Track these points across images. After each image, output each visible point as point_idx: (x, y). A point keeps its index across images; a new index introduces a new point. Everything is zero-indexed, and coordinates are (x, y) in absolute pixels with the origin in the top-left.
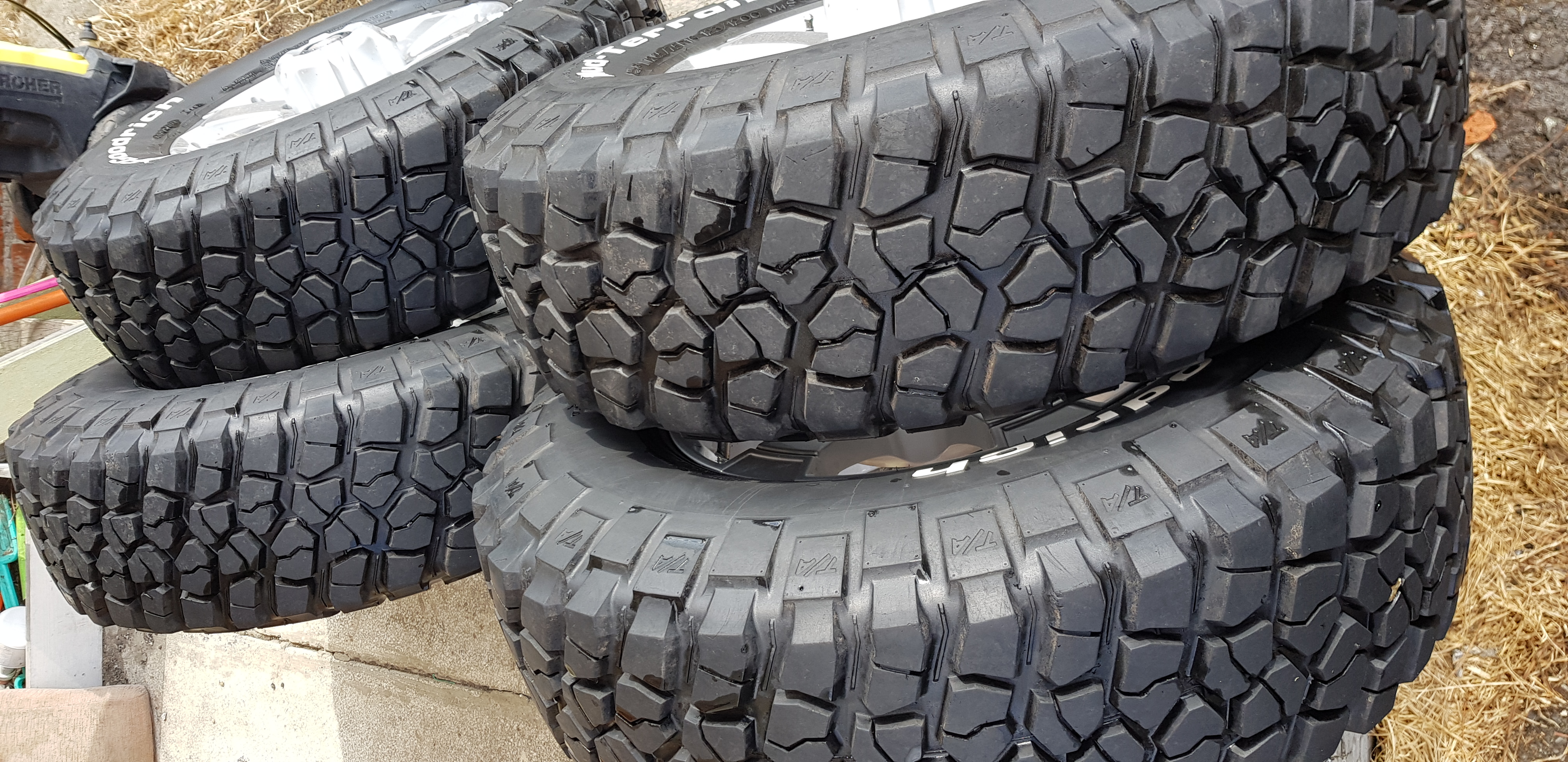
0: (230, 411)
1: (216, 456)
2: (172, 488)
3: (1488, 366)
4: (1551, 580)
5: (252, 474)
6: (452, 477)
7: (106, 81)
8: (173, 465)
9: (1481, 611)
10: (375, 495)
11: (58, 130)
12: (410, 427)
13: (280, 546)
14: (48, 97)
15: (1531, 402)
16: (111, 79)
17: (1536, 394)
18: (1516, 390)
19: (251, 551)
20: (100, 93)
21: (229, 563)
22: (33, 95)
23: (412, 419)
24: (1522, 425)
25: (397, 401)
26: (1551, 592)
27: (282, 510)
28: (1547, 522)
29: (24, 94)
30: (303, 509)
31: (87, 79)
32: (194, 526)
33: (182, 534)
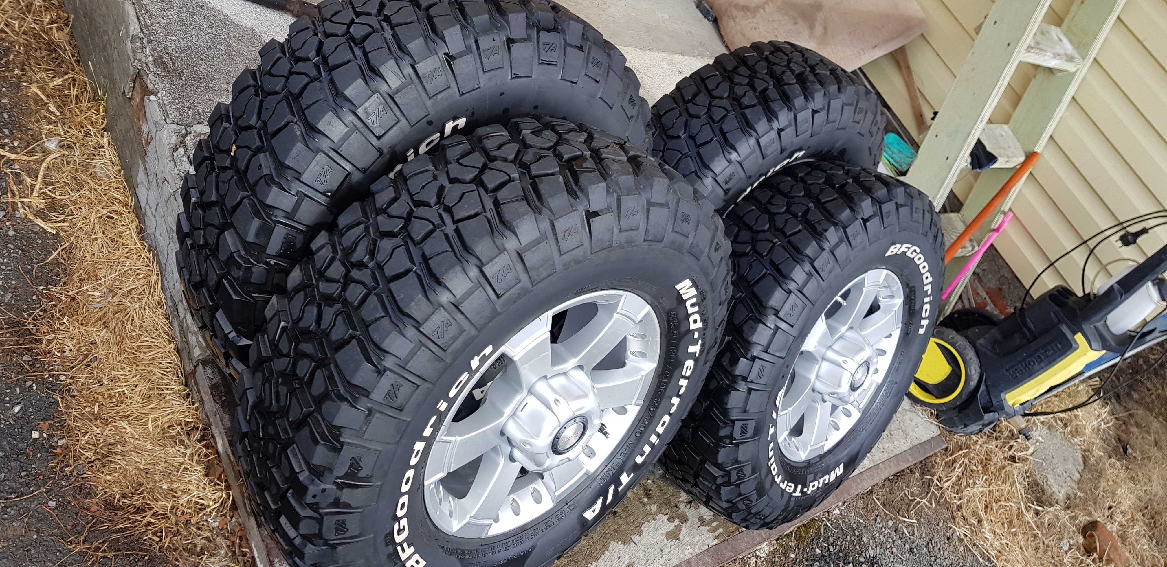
0: (782, 130)
1: (775, 106)
2: (785, 87)
3: (145, 451)
4: (71, 350)
5: (754, 106)
6: (668, 149)
7: (993, 399)
8: (791, 95)
9: (104, 323)
10: (696, 125)
11: (996, 354)
12: (698, 160)
13: (726, 85)
14: (1013, 366)
15: (112, 441)
16: (992, 402)
17: (110, 447)
18: (124, 443)
19: (737, 79)
20: (991, 389)
21: (743, 70)
22: (1020, 362)
23: (700, 164)
24: (113, 426)
25: (711, 166)
26: (69, 344)
27: (734, 99)
28: (82, 380)
29: (1025, 359)
30: (725, 103)
31: (1002, 392)
32: (767, 78)
33: (771, 73)
